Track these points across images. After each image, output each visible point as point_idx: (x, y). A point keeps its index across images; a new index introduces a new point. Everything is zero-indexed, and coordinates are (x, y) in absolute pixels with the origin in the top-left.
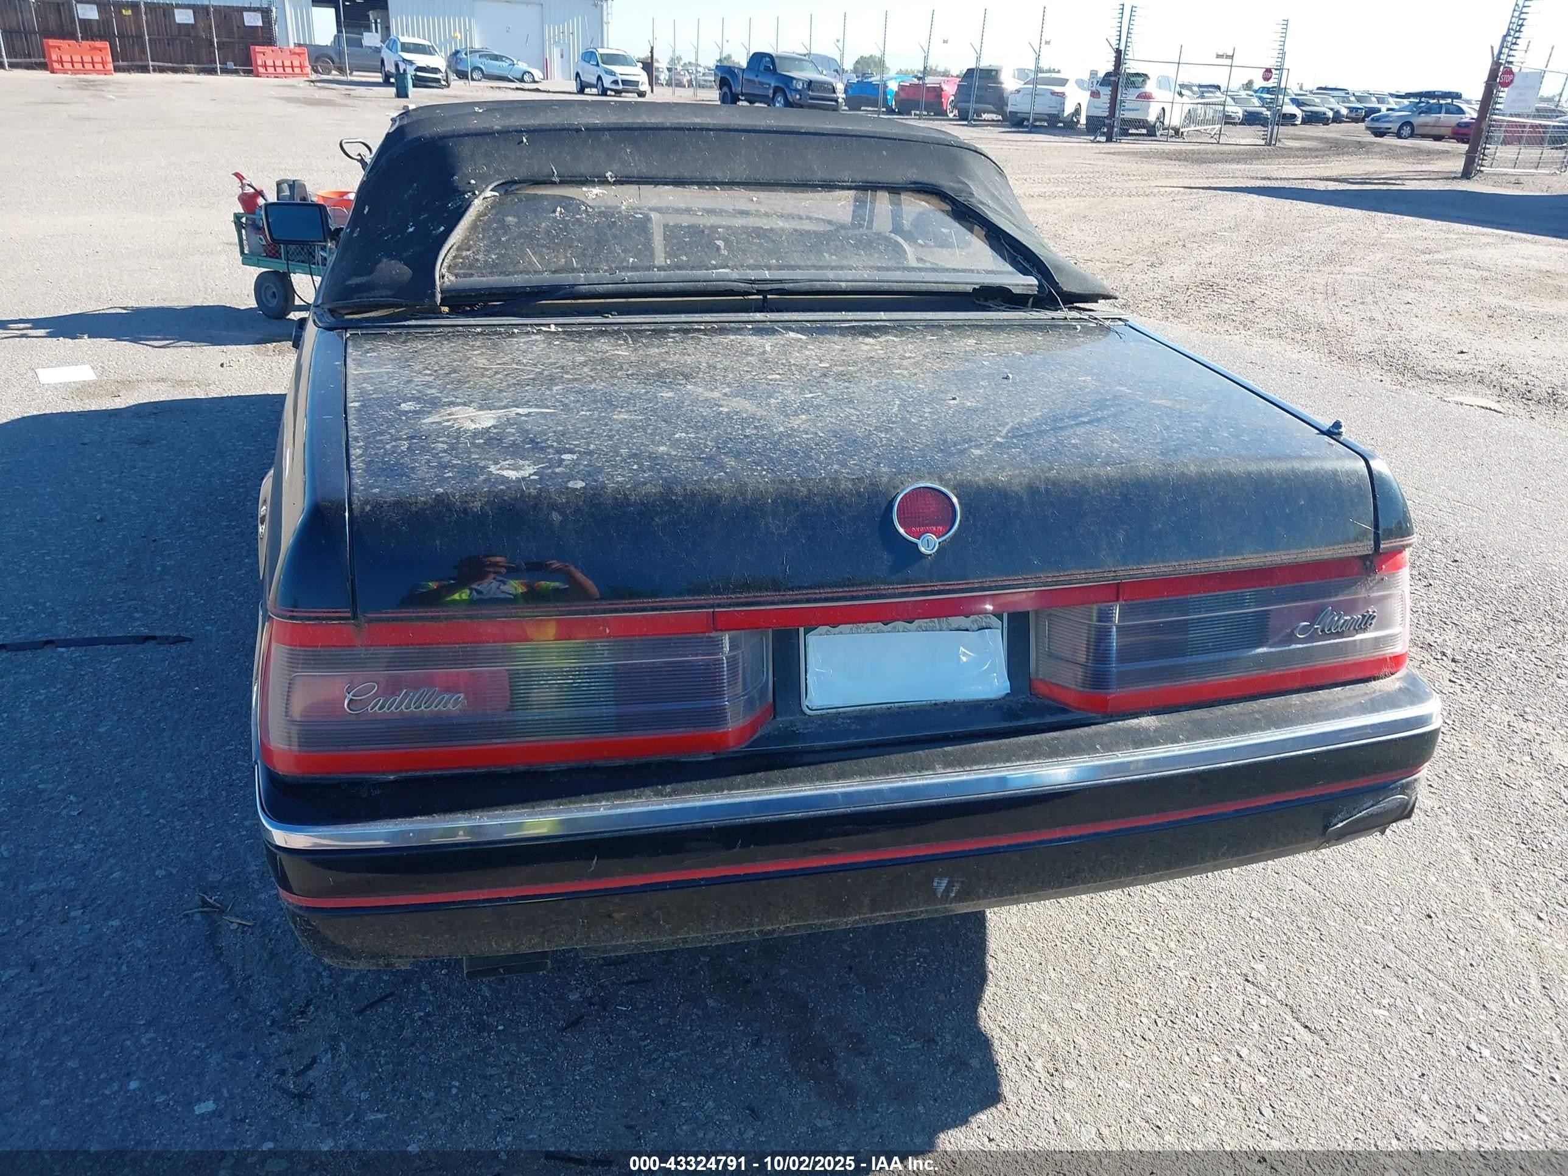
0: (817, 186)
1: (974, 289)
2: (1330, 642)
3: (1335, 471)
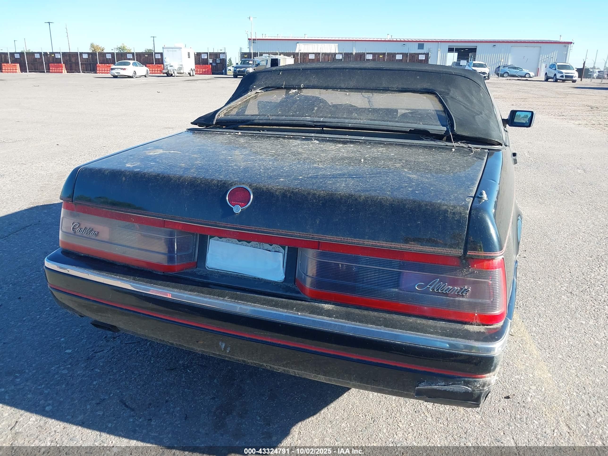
0: (381, 90)
1: (411, 130)
2: (439, 296)
3: (446, 211)
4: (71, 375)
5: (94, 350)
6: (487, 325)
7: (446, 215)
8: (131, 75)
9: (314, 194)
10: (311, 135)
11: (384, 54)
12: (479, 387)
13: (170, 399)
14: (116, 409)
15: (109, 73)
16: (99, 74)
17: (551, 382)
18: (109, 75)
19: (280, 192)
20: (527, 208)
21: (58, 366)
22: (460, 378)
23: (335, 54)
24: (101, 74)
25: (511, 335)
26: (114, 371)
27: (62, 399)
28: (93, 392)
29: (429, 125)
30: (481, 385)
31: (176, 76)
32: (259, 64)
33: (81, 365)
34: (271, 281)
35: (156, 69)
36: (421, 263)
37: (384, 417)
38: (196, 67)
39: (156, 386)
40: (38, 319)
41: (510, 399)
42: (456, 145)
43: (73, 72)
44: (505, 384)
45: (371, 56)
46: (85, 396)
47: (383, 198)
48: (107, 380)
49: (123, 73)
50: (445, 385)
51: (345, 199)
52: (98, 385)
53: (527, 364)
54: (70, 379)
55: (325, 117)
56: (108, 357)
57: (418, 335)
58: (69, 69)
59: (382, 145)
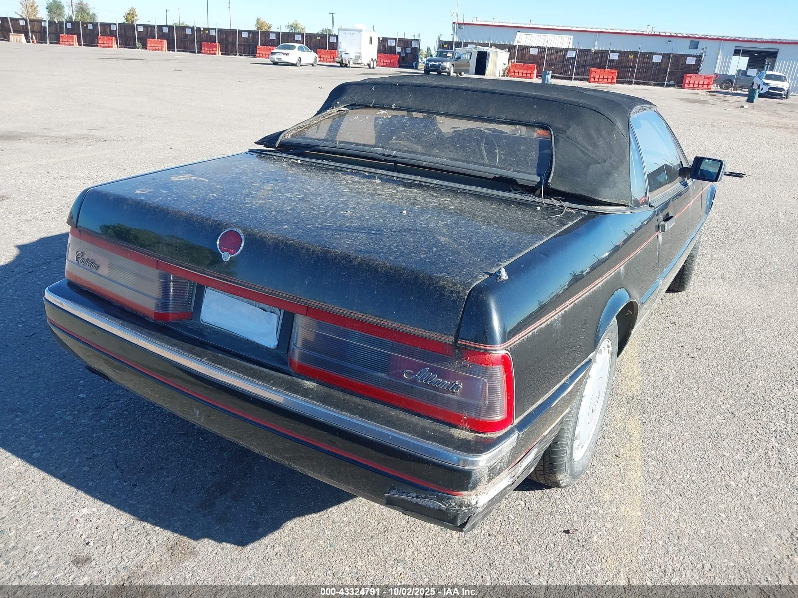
1: (495, 177)
2: (427, 389)
3: (444, 288)
4: (74, 423)
5: (109, 399)
6: (479, 433)
7: (443, 292)
8: (295, 63)
9: (309, 249)
10: (377, 172)
11: (635, 54)
12: (455, 505)
13: (166, 467)
14: (106, 468)
15: (268, 58)
16: (258, 58)
17: (636, 523)
18: (268, 61)
19: (273, 242)
20: (737, 290)
21: (65, 410)
22: (433, 491)
23: (567, 50)
24: (261, 59)
25: (617, 456)
26: (120, 425)
27: (53, 448)
28: (88, 445)
29: (521, 172)
30: (456, 504)
31: (351, 67)
32: (460, 58)
33: (89, 413)
34: (264, 346)
35: (329, 57)
36: (411, 347)
37: (400, 529)
38: (378, 57)
39: (158, 449)
40: (66, 355)
41: (569, 534)
42: (547, 203)
43: (229, 55)
44: (574, 515)
45: (616, 55)
46: (79, 448)
47: (380, 264)
48: (109, 434)
49: (285, 59)
50: (417, 497)
51: (339, 260)
52: (96, 438)
53: (617, 496)
54: (71, 427)
55: (400, 151)
56: (121, 409)
57: (392, 431)
58: (224, 51)
59: (452, 194)
